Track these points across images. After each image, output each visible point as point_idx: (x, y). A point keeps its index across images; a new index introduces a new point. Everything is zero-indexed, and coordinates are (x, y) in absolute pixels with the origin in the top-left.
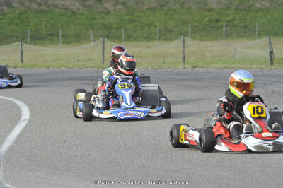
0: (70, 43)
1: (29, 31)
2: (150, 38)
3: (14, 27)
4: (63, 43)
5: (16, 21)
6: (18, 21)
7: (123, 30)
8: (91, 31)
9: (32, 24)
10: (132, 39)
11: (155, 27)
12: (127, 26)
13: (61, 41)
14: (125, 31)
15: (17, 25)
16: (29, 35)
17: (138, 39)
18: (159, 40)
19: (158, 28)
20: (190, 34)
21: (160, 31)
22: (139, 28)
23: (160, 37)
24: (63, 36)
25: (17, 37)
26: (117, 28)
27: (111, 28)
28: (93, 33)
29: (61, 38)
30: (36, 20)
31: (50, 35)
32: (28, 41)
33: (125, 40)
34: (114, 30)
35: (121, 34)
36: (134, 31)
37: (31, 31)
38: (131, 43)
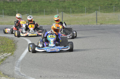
0: (48, 14)
1: (31, 9)
2: (82, 12)
3: (25, 8)
4: (45, 14)
6: (27, 5)
7: (71, 9)
8: (57, 9)
9: (32, 7)
10: (75, 12)
11: (85, 7)
12: (73, 7)
13: (44, 14)
14: (72, 9)
15: (26, 7)
16: (31, 11)
17: (77, 12)
18: (86, 13)
19: (86, 8)
20: (99, 10)
21: (86, 9)
22: (77, 8)
23: (86, 11)
24: (45, 12)
25: (26, 12)
26: (68, 8)
27: (66, 8)
28: (58, 10)
29: (44, 12)
30: (34, 5)
31: (40, 11)
32: (31, 13)
33: (72, 13)
34: (67, 9)
35: (70, 10)
36: (75, 9)
37: (32, 10)
38: (74, 14)
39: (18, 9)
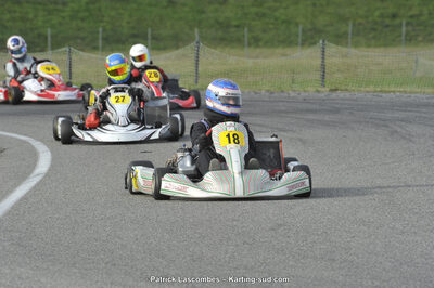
0: (164, 49)
1: (100, 30)
2: (288, 42)
3: (79, 22)
4: (153, 48)
5: (82, 15)
6: (87, 14)
7: (246, 29)
8: (196, 30)
9: (105, 19)
10: (261, 44)
11: (297, 24)
12: (253, 23)
14: (250, 31)
15: (83, 20)
16: (100, 36)
17: (269, 44)
18: (303, 45)
19: (301, 27)
20: (350, 36)
21: (303, 31)
22: (271, 26)
23: (303, 41)
24: (153, 38)
25: (83, 39)
26: (237, 26)
27: (229, 26)
28: (200, 33)
29: (150, 41)
30: (113, 13)
31: (134, 36)
32: (100, 43)
33: (249, 45)
34: (233, 30)
35: (243, 36)
36: (264, 31)
37: (104, 30)
38: (258, 50)
39: (53, 27)
